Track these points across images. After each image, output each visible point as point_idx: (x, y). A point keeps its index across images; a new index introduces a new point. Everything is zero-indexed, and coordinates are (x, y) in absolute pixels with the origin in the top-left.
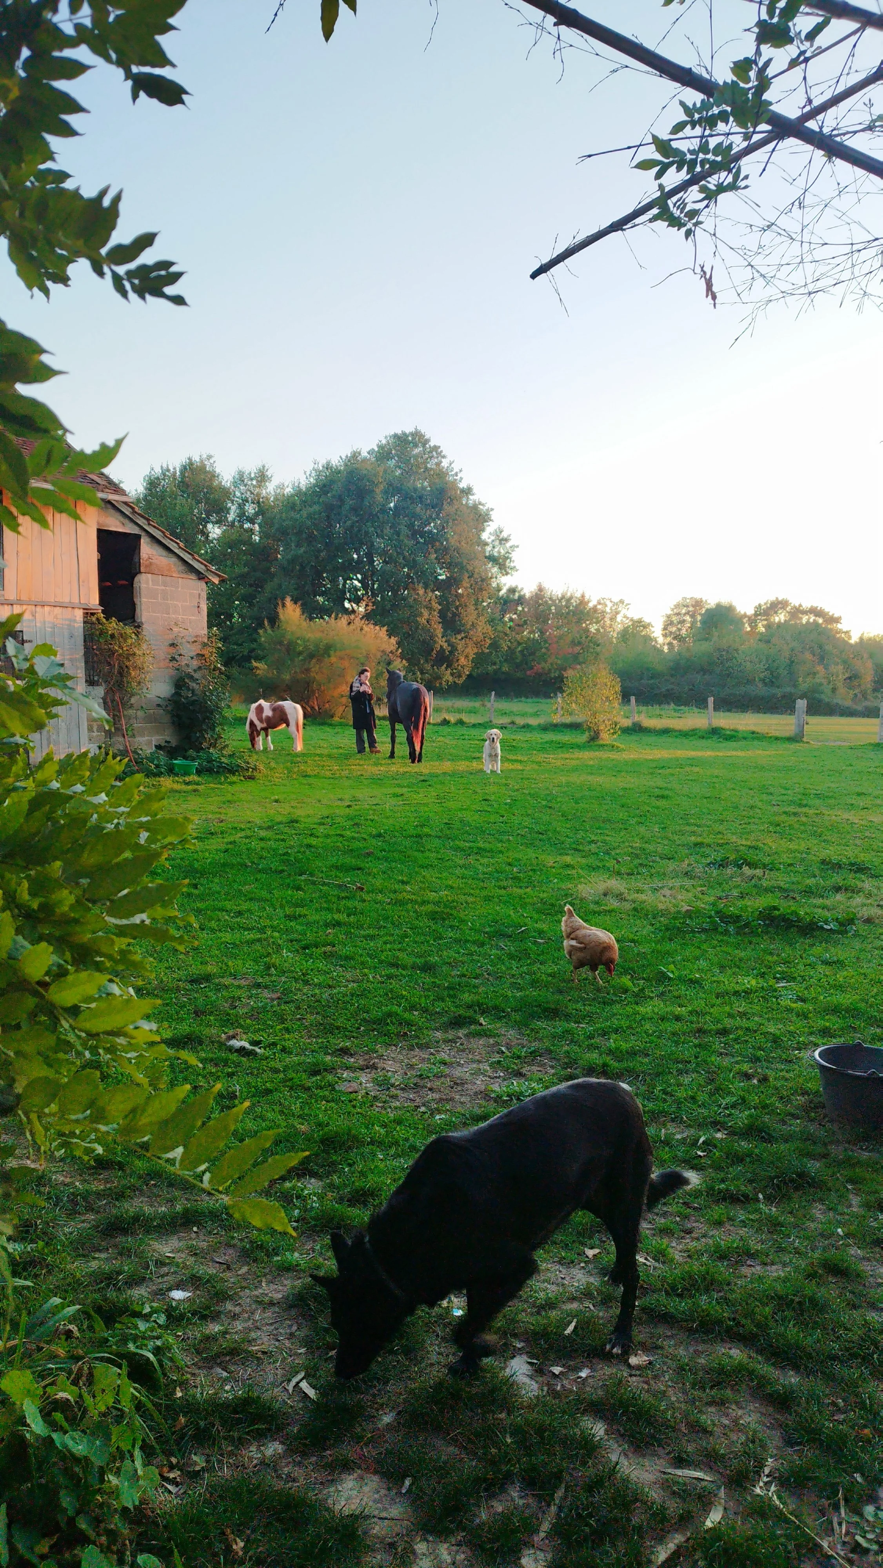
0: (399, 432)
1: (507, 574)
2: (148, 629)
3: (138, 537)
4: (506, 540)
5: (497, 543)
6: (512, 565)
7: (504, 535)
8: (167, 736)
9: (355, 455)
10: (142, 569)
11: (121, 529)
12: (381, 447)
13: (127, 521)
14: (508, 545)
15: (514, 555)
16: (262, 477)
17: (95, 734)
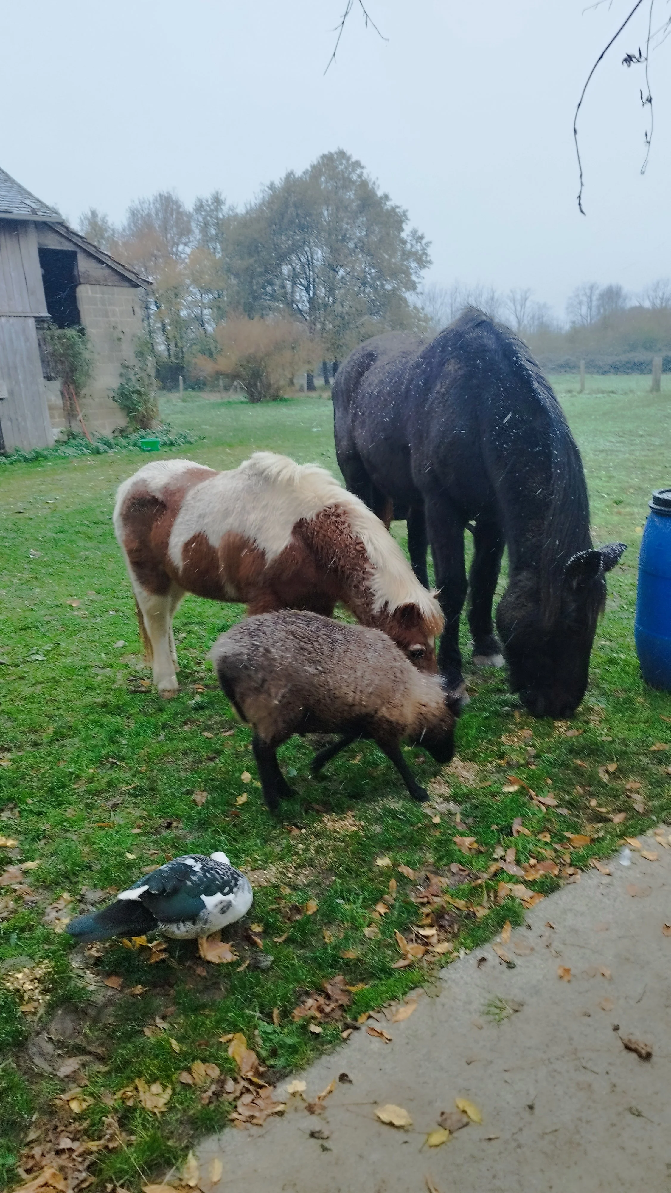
0: (326, 153)
1: (425, 267)
2: (91, 331)
3: (73, 255)
4: (421, 238)
5: (414, 242)
6: (428, 259)
7: (419, 234)
8: (122, 421)
9: (290, 175)
10: (82, 280)
11: (59, 248)
12: (313, 167)
13: (63, 240)
14: (424, 242)
15: (429, 251)
16: (218, 201)
17: (57, 420)
